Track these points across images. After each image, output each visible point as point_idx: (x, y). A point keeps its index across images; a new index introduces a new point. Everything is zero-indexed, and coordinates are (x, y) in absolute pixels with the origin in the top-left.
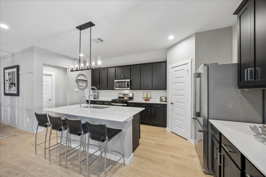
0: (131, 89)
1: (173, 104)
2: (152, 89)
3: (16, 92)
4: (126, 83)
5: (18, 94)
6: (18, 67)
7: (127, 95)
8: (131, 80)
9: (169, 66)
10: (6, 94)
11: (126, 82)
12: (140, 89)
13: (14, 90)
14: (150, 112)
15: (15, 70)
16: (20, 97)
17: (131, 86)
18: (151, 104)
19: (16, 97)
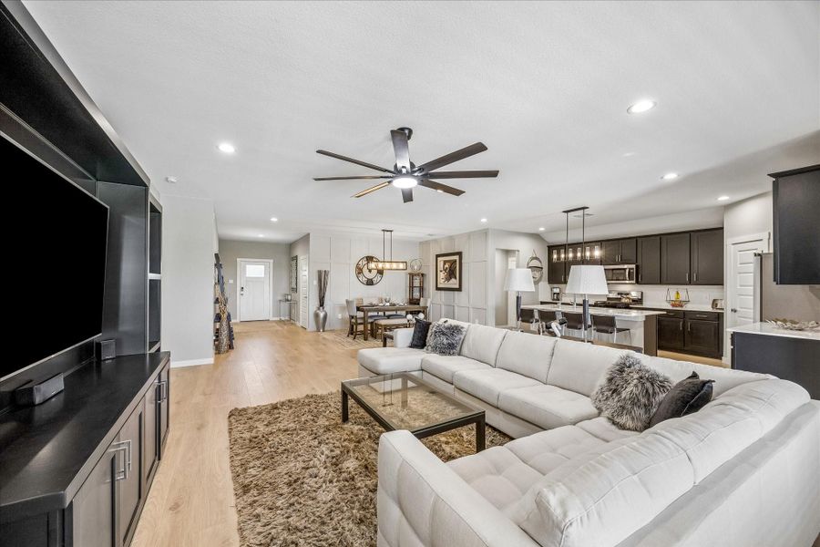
0: (637, 282)
1: (735, 311)
2: (690, 283)
3: (457, 286)
4: (627, 271)
5: (459, 289)
6: (460, 254)
7: (628, 294)
8: (637, 267)
9: (728, 241)
10: (438, 289)
11: (625, 269)
12: (661, 283)
13: (454, 283)
14: (683, 328)
15: (456, 258)
16: (462, 294)
17: (639, 278)
18: (684, 312)
19: (456, 293)
